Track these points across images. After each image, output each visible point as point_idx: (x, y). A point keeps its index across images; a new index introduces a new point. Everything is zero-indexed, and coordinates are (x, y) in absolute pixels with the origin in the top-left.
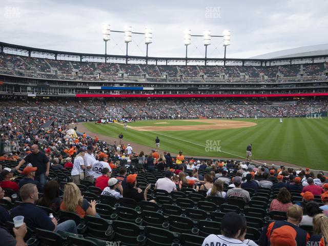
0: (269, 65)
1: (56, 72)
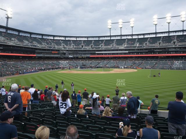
1: (82, 46)
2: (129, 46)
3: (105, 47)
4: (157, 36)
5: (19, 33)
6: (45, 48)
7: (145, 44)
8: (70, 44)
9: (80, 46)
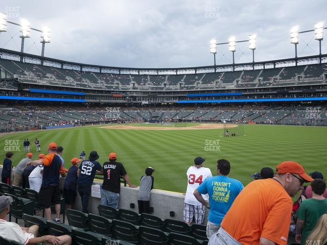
1: (165, 85)
2: (243, 83)
3: (203, 86)
4: (298, 64)
5: (62, 66)
6: (101, 88)
7: (273, 79)
8: (145, 82)
9: (160, 85)
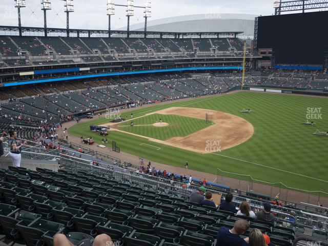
0: (182, 38)
4: (112, 36)
